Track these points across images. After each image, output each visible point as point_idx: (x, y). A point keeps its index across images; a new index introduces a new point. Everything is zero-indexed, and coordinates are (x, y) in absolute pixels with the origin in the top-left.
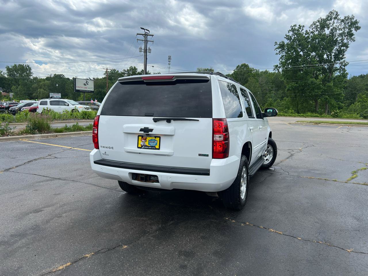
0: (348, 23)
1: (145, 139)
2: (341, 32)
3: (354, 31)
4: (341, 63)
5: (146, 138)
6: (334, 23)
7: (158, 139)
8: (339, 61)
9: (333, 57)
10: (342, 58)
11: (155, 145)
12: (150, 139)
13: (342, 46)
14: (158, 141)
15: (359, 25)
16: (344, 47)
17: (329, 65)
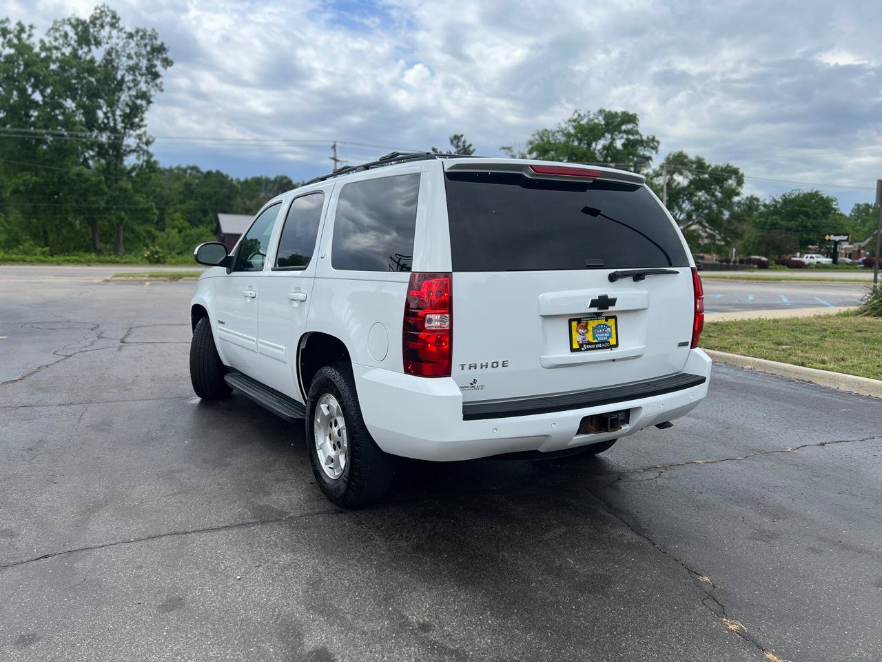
0: (145, 45)
1: (585, 327)
2: (131, 63)
3: (159, 68)
4: (139, 137)
5: (587, 324)
6: (110, 37)
7: (611, 322)
8: (135, 130)
9: (119, 119)
10: (140, 127)
11: (608, 337)
12: (594, 326)
13: (137, 97)
14: (613, 327)
15: (169, 55)
16: (142, 99)
17: (112, 138)
